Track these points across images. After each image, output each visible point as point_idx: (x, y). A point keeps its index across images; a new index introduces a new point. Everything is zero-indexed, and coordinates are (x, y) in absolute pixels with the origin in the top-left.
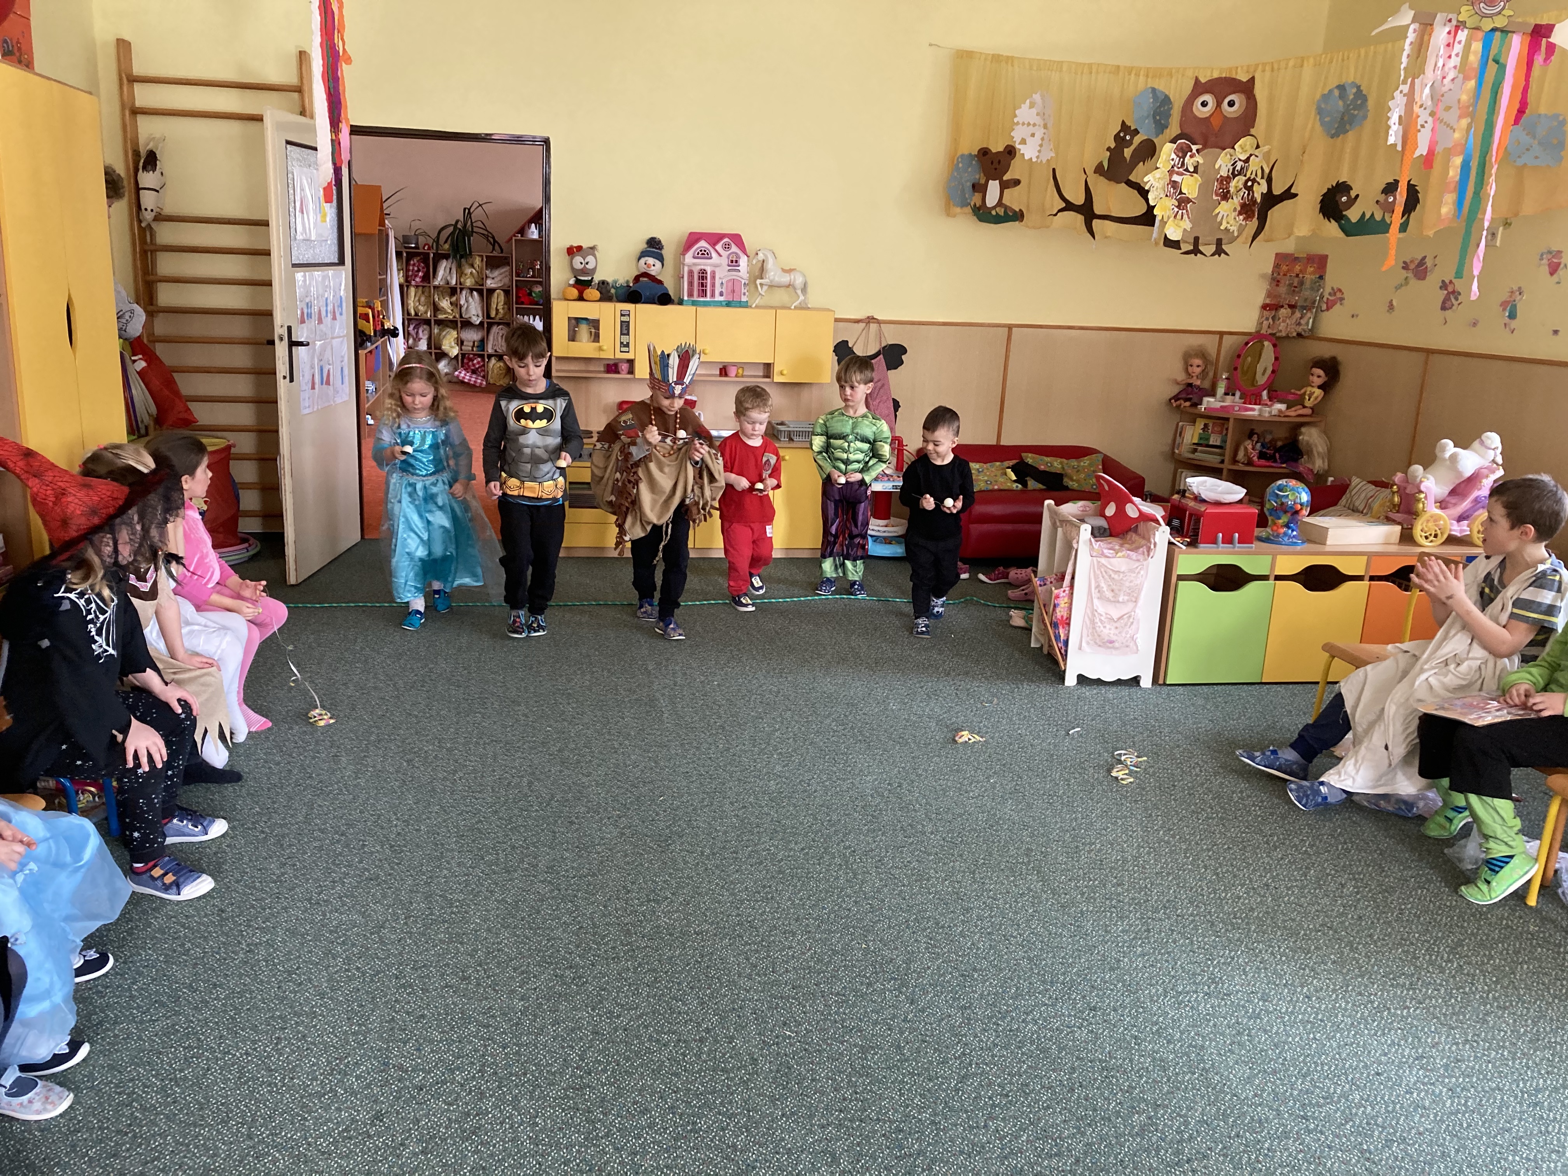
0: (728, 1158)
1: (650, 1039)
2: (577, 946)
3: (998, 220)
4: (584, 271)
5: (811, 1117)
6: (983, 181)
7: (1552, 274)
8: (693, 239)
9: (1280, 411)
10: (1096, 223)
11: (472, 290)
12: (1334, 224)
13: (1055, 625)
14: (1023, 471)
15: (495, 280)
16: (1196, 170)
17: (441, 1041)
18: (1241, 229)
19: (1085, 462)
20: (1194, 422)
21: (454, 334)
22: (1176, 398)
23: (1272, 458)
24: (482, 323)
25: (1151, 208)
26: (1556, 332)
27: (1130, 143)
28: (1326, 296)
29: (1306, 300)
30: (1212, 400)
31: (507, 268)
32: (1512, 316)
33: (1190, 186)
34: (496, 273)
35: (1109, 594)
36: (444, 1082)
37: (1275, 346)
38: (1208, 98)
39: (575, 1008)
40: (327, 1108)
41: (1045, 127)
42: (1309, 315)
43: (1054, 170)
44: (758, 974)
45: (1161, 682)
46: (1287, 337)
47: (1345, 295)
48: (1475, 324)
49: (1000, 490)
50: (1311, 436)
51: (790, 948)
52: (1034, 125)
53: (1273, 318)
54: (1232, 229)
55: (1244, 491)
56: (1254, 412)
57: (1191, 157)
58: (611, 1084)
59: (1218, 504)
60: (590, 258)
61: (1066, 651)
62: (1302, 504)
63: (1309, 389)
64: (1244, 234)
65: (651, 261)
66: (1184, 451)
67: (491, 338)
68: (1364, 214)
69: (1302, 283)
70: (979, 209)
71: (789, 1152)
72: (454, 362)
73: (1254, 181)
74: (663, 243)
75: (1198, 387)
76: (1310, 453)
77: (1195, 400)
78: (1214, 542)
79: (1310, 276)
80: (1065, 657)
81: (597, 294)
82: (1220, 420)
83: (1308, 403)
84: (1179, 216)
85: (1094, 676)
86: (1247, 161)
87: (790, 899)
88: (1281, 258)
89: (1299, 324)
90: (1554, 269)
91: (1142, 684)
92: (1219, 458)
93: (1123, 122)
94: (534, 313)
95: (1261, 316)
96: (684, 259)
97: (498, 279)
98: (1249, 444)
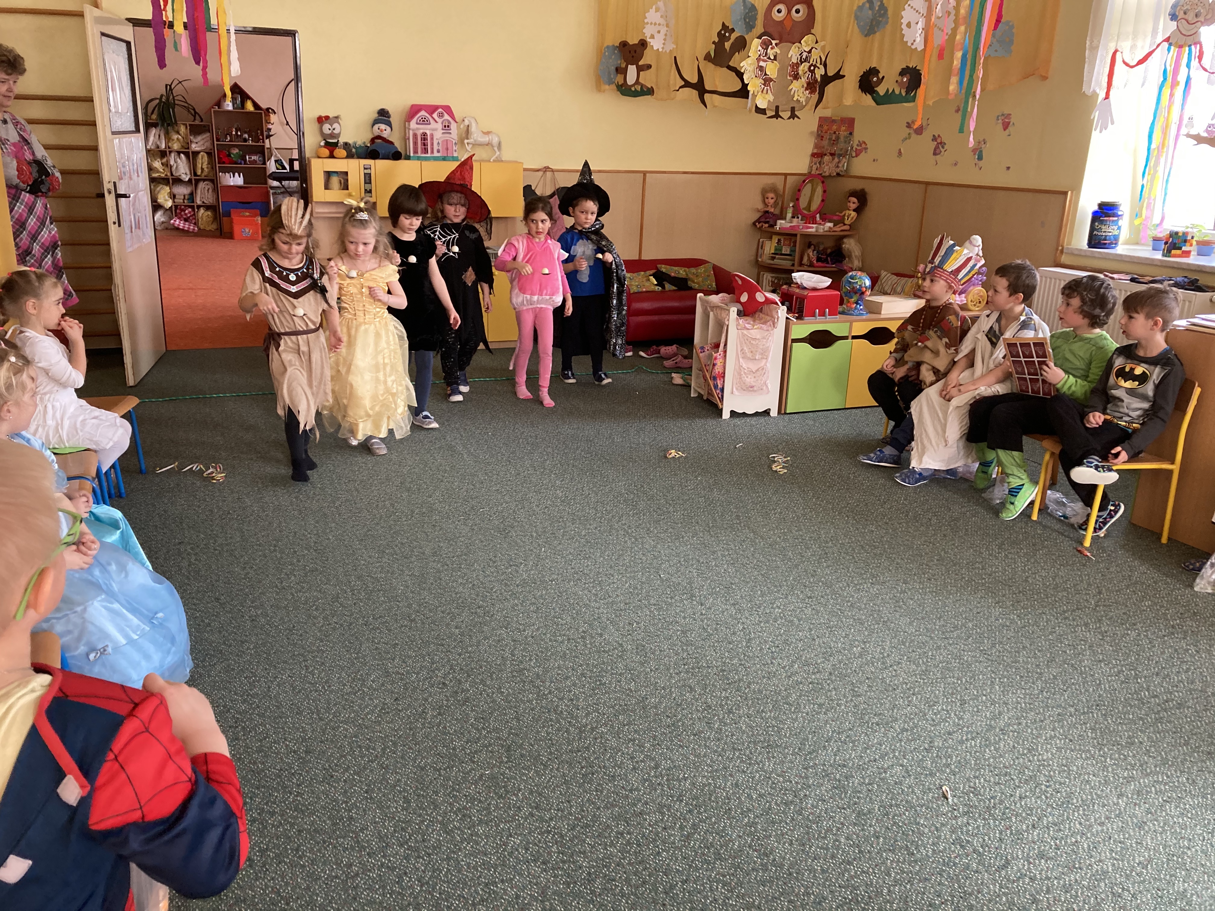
0: (628, 695)
1: (551, 640)
2: (477, 595)
3: (636, 94)
4: (332, 136)
5: (668, 669)
6: (623, 66)
7: (1005, 130)
8: (414, 110)
9: (830, 228)
10: (707, 96)
11: (179, 153)
12: (869, 97)
13: (715, 379)
14: (661, 277)
15: (198, 144)
16: (775, 59)
17: (416, 656)
18: (808, 100)
19: (701, 269)
20: (771, 238)
21: (167, 189)
22: (758, 221)
23: (825, 261)
24: (190, 180)
25: (745, 86)
26: (1008, 168)
27: (729, 38)
28: (855, 146)
29: (841, 149)
30: (783, 222)
31: (208, 134)
32: (980, 158)
33: (772, 69)
34: (199, 138)
35: (749, 355)
36: (431, 678)
37: (823, 182)
38: (781, 6)
39: (493, 629)
40: (363, 699)
41: (667, 26)
42: (844, 160)
43: (675, 58)
44: (600, 599)
45: (783, 412)
46: (830, 176)
47: (868, 146)
48: (956, 164)
49: (647, 292)
50: (850, 245)
51: (614, 583)
52: (659, 24)
53: (820, 163)
54: (801, 100)
55: (831, 280)
56: (813, 229)
57: (772, 48)
58: (539, 667)
59: (815, 289)
60: (336, 125)
61: (722, 396)
62: (866, 287)
63: (847, 212)
64: (810, 103)
65: (383, 126)
66: (765, 259)
67: (199, 191)
68: (888, 90)
69: (838, 138)
70: (622, 86)
71: (664, 688)
72: (169, 212)
73: (815, 66)
74: (390, 112)
75: (772, 213)
76: (850, 257)
77: (772, 222)
78: (813, 315)
79: (843, 133)
80: (722, 399)
81: (344, 153)
82: (790, 236)
83: (847, 222)
84: (765, 91)
85: (740, 411)
86: (810, 52)
87: (601, 556)
88: (823, 121)
89: (838, 167)
90: (1006, 126)
91: (771, 414)
92: (790, 263)
93: (723, 24)
94: (233, 171)
95: (811, 162)
96: (409, 125)
97: (202, 143)
98: (810, 252)
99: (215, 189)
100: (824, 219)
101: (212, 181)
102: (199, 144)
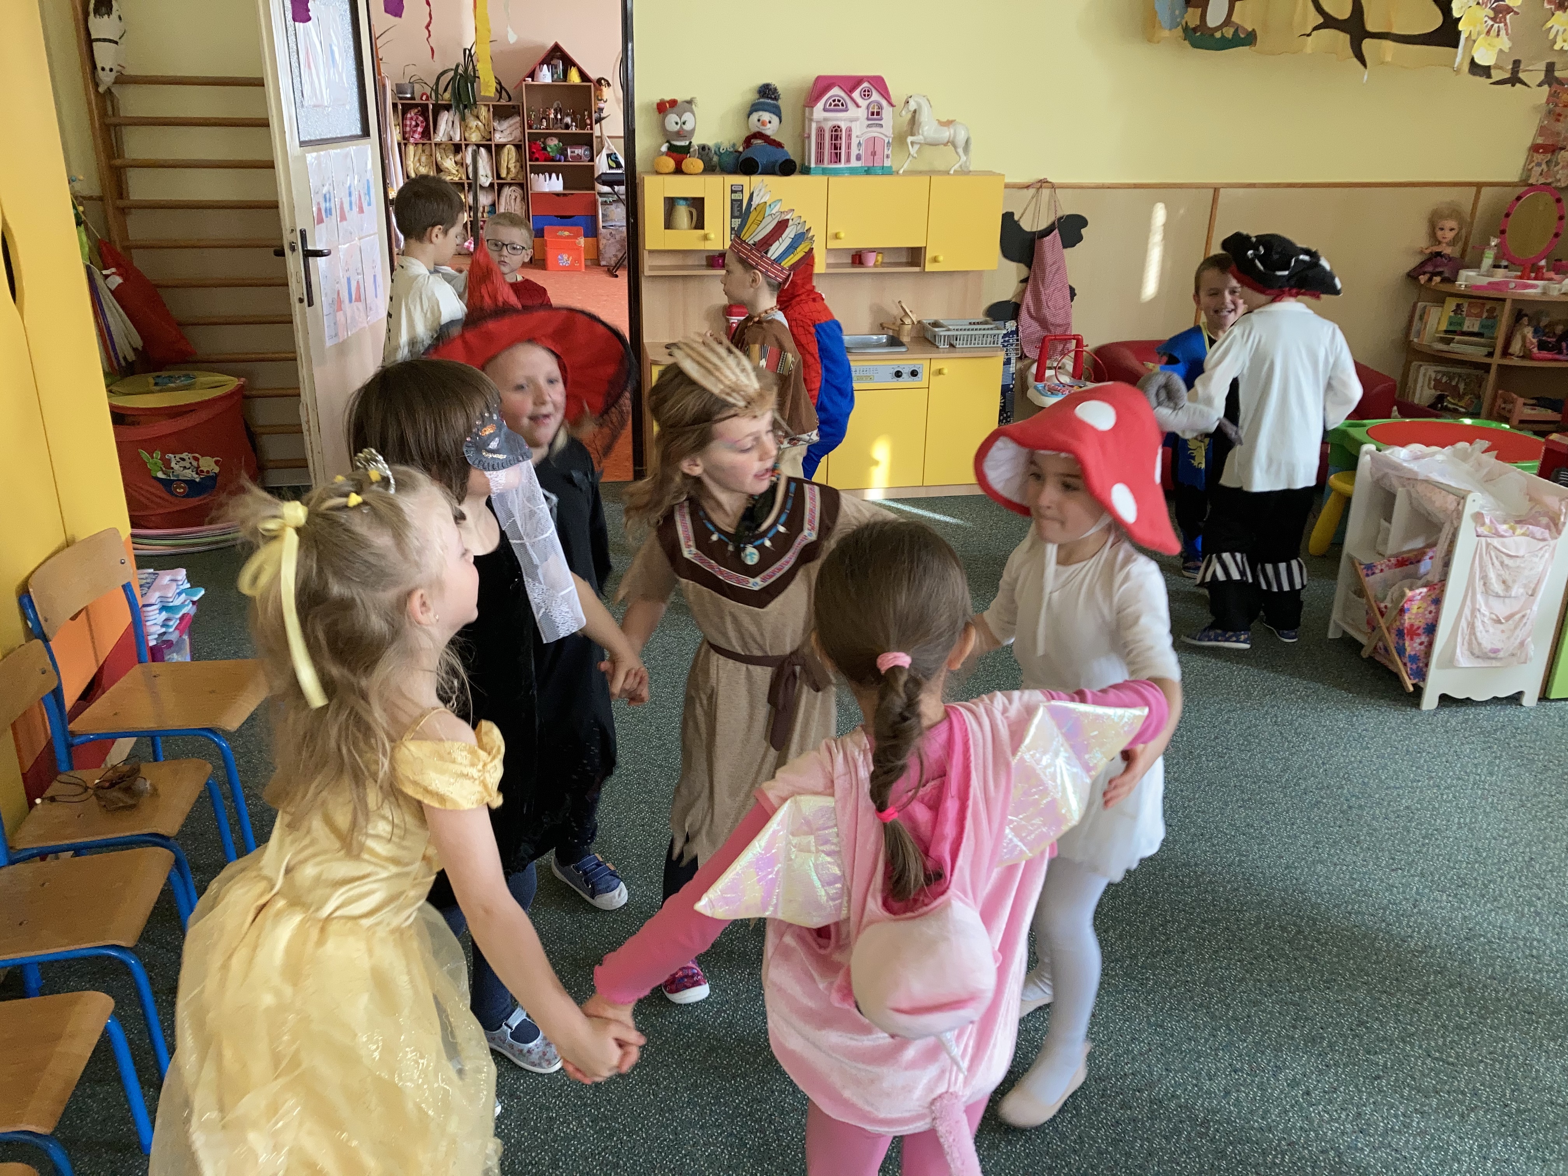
3: (1221, 45)
4: (680, 134)
8: (822, 86)
10: (1368, 44)
11: (478, 146)
13: (1400, 633)
15: (504, 133)
20: (1443, 303)
22: (1419, 271)
24: (492, 185)
25: (1451, 22)
30: (1472, 273)
31: (517, 119)
34: (505, 124)
35: (1498, 587)
37: (1555, 199)
45: (1547, 696)
46: (1567, 187)
53: (1548, 162)
56: (1535, 289)
60: (687, 116)
65: (766, 116)
66: (1429, 339)
67: (503, 200)
70: (1195, 30)
74: (780, 90)
75: (1448, 256)
77: (1446, 275)
81: (700, 165)
82: (1482, 300)
85: (1458, 695)
91: (1525, 702)
92: (1485, 351)
94: (549, 171)
95: (1529, 160)
96: (811, 113)
97: (508, 132)
98: (1529, 332)
99: (525, 198)
100: (1560, 269)
101: (521, 186)
102: (506, 133)
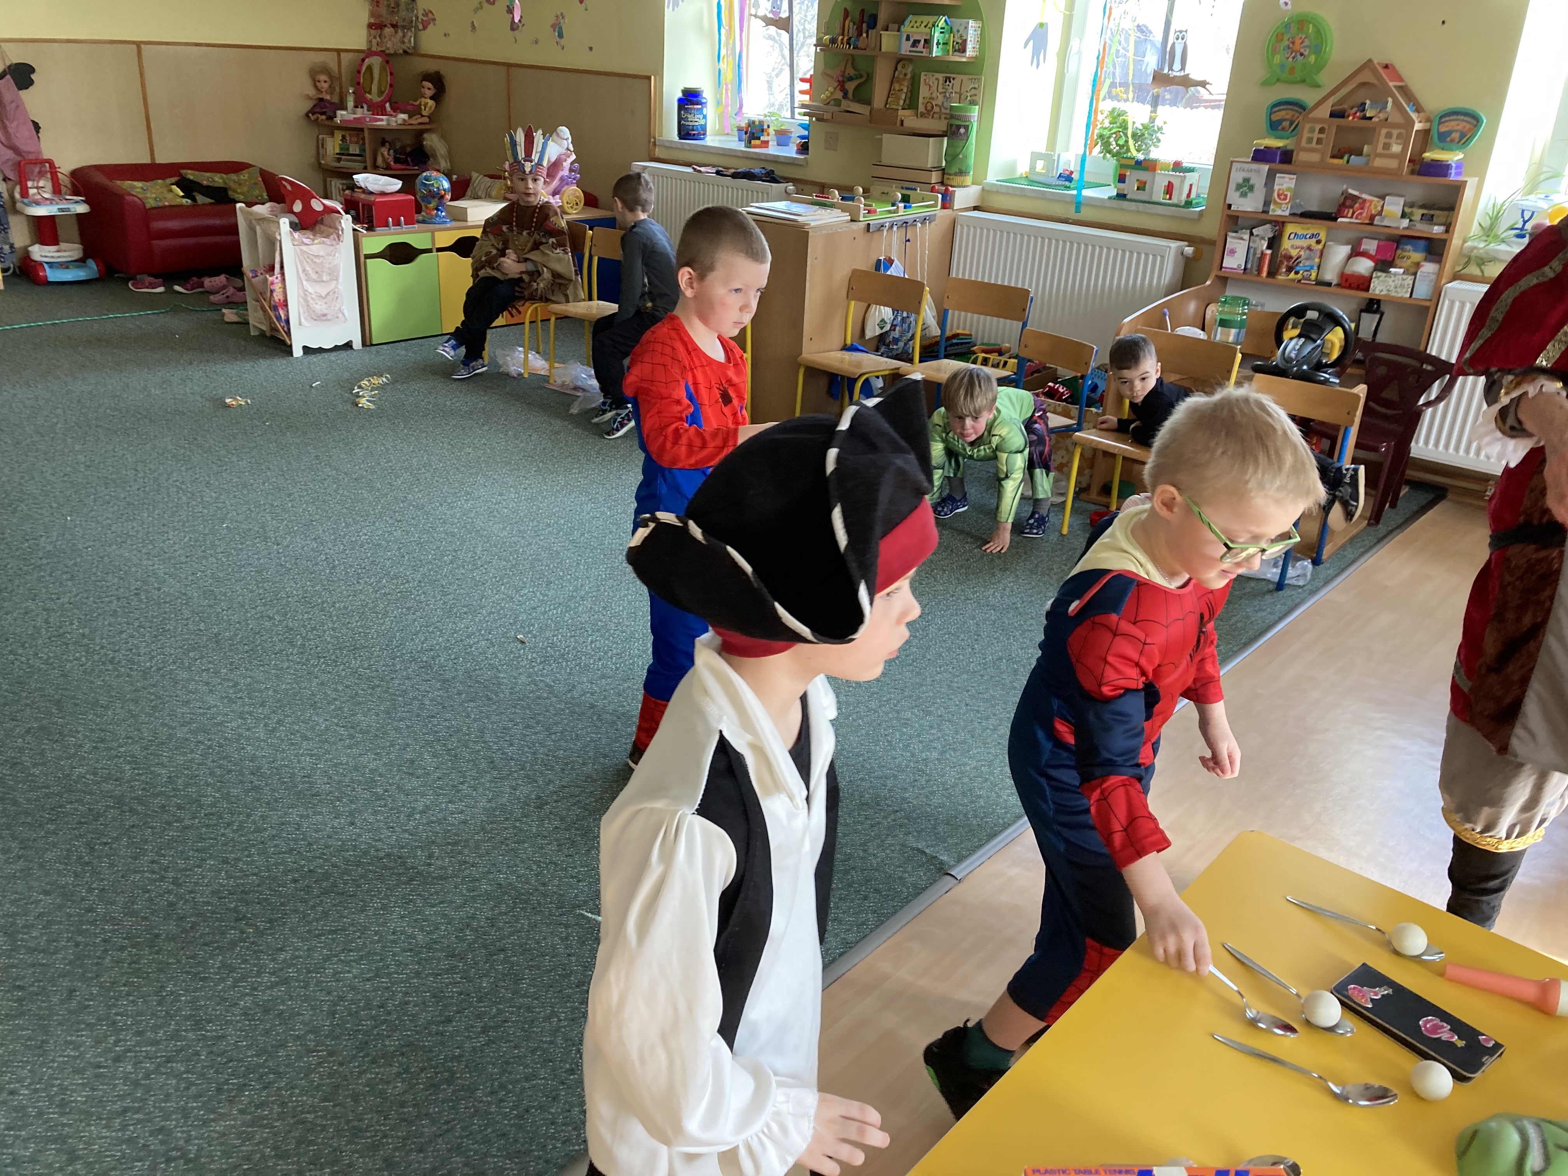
7: (581, 3)
9: (404, 120)
13: (275, 308)
14: (189, 188)
19: (244, 175)
20: (332, 134)
22: (312, 111)
23: (405, 162)
26: (591, 48)
28: (420, 17)
29: (404, 20)
30: (344, 112)
32: (561, 36)
37: (387, 62)
42: (409, 34)
45: (368, 343)
46: (395, 54)
47: (436, 16)
48: (536, 42)
49: (171, 206)
50: (432, 141)
53: (380, 36)
55: (401, 182)
56: (383, 122)
59: (383, 194)
61: (289, 329)
62: (444, 191)
63: (423, 100)
66: (329, 160)
69: (397, 5)
75: (328, 101)
76: (435, 156)
77: (330, 113)
78: (387, 225)
80: (288, 333)
82: (355, 130)
85: (315, 346)
89: (403, 42)
91: (355, 347)
92: (362, 165)
95: (369, 35)
98: (384, 151)
100: (396, 109)
